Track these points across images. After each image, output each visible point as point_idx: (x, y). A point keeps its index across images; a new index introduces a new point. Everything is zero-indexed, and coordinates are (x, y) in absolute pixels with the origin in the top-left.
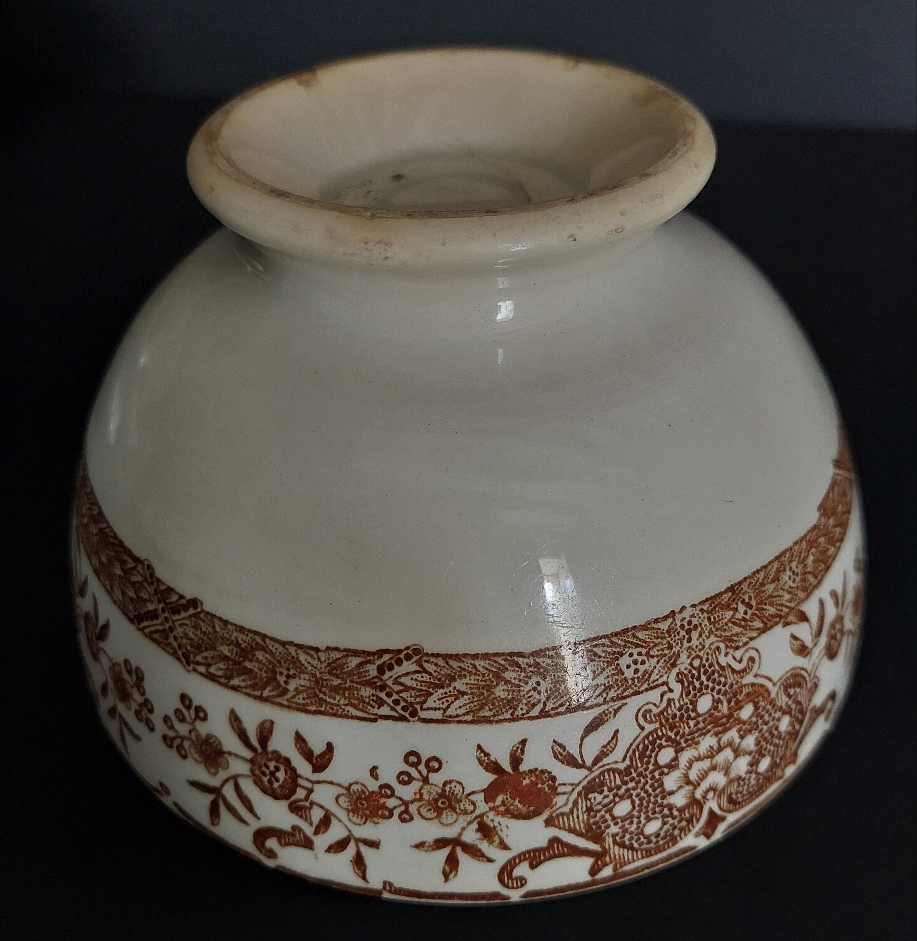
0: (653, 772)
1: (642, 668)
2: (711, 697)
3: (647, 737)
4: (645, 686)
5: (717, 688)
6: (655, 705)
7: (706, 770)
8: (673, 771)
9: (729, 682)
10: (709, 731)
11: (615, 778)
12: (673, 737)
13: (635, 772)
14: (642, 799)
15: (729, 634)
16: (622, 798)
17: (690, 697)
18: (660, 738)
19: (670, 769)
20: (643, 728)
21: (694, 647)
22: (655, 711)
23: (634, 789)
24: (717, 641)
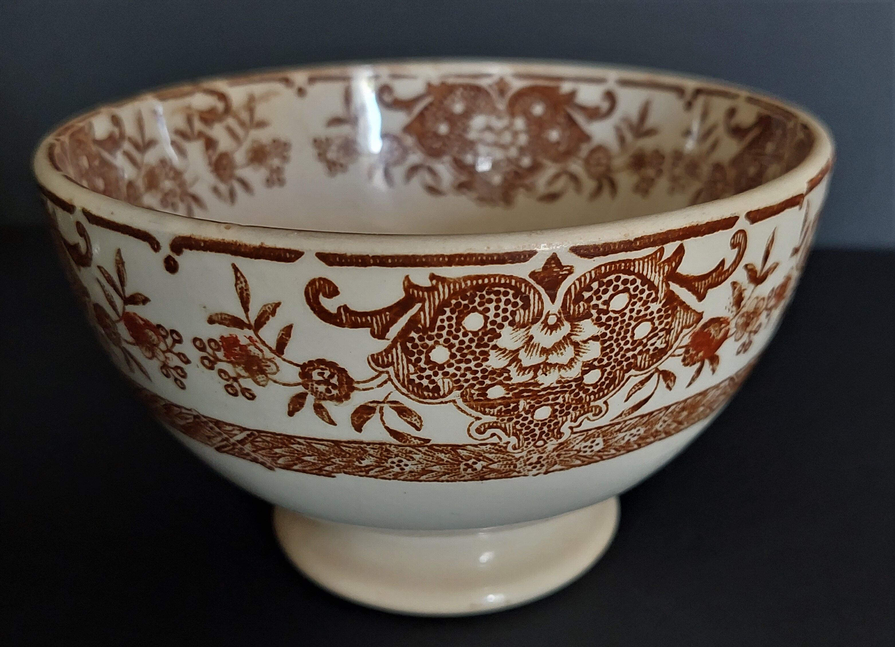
0: (608, 365)
1: (588, 443)
2: (535, 416)
3: (604, 396)
4: (590, 433)
5: (526, 422)
6: (589, 419)
7: (554, 352)
8: (589, 361)
9: (511, 424)
10: (544, 389)
11: (641, 362)
12: (581, 392)
13: (623, 366)
14: (624, 338)
15: (498, 455)
16: (641, 343)
17: (556, 421)
18: (593, 393)
19: (592, 363)
20: (605, 403)
21: (537, 453)
22: (590, 415)
23: (628, 350)
24: (514, 453)
